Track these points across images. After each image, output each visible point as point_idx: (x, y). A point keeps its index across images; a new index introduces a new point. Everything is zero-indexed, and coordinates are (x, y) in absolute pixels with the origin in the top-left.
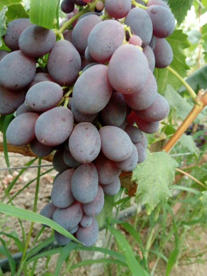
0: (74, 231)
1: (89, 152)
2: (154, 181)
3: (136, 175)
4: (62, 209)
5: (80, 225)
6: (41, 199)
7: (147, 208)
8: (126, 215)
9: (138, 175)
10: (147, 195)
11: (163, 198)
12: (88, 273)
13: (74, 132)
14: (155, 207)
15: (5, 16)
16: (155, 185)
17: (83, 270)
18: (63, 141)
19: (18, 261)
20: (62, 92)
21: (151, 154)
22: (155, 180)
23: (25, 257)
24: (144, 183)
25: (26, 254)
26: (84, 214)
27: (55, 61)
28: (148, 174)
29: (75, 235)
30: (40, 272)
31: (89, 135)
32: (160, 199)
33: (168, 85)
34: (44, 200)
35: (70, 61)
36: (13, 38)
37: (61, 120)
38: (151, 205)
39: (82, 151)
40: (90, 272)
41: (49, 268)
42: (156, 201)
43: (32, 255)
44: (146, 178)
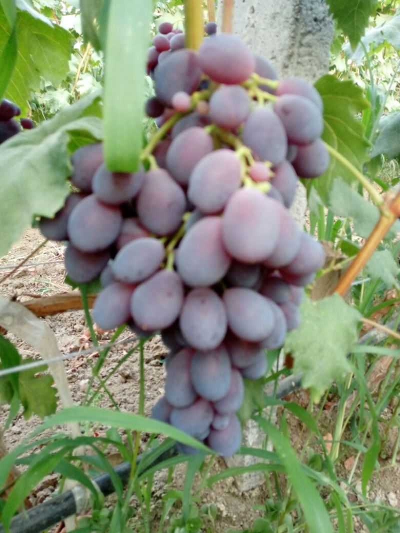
0: (204, 436)
3: (291, 345)
4: (181, 408)
5: (212, 428)
6: (148, 362)
8: (293, 384)
9: (294, 344)
10: (311, 374)
11: (338, 376)
12: (239, 483)
14: (325, 390)
16: (322, 356)
17: (229, 480)
19: (124, 476)
21: (315, 304)
22: (323, 349)
23: (135, 470)
24: (304, 355)
26: (216, 413)
28: (309, 340)
29: (206, 442)
30: (161, 488)
32: (333, 378)
33: (335, 180)
34: (154, 362)
37: (166, 295)
38: (318, 388)
40: (242, 481)
41: (174, 481)
42: (326, 380)
43: (145, 468)
44: (307, 347)
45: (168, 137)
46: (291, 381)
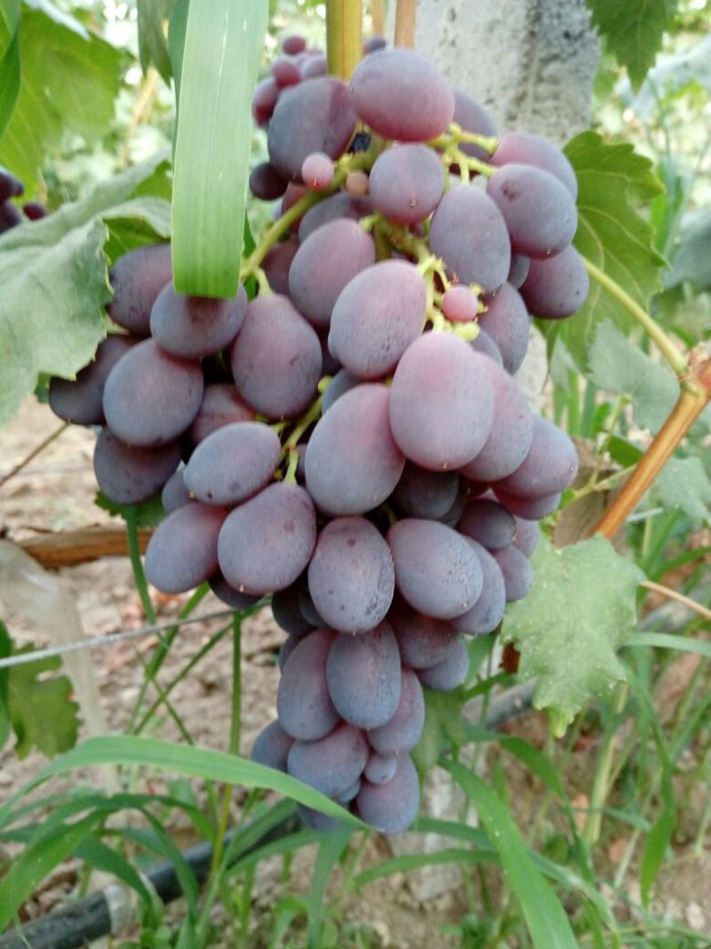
1: (363, 608)
2: (569, 638)
3: (513, 627)
4: (308, 743)
5: (363, 779)
6: (249, 658)
7: (554, 718)
9: (519, 626)
10: (551, 682)
11: (600, 687)
12: (413, 886)
13: (318, 554)
14: (576, 712)
15: (104, 253)
16: (571, 649)
17: (397, 879)
18: (292, 580)
19: (201, 869)
20: (278, 440)
21: (559, 552)
22: (573, 636)
23: (221, 858)
24: (537, 648)
25: (226, 844)
26: (372, 752)
27: (251, 367)
28: (547, 619)
29: (354, 807)
30: (269, 892)
31: (360, 562)
32: (590, 690)
33: (600, 325)
34: (260, 659)
35: (292, 362)
36: (132, 309)
37: (283, 530)
38: (563, 710)
39: (343, 608)
40: (420, 882)
41: (294, 879)
42: (578, 695)
43: (241, 853)
44: (543, 632)
45: (291, 236)
46: (513, 698)
